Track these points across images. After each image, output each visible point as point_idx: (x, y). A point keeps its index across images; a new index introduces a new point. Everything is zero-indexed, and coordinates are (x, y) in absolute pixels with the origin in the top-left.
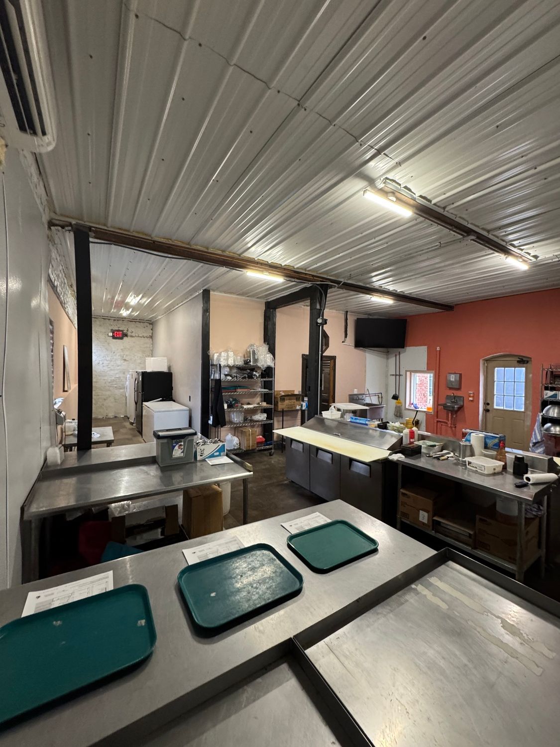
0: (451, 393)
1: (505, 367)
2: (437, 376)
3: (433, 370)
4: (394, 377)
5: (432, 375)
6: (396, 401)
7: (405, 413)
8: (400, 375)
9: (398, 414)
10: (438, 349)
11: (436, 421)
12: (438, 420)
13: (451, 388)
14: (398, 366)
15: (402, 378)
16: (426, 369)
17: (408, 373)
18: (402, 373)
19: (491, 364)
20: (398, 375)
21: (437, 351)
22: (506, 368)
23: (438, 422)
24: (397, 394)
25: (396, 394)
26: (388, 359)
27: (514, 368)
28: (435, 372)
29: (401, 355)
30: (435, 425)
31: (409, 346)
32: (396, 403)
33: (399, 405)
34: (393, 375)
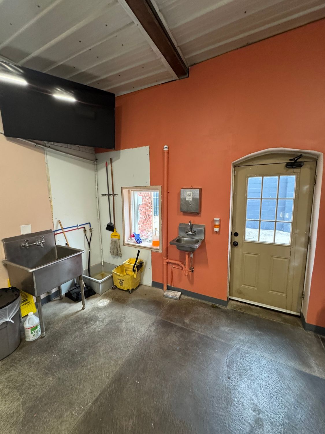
0: (186, 220)
1: (262, 175)
2: (165, 194)
3: (160, 185)
4: (107, 197)
5: (157, 192)
6: (112, 232)
7: (124, 249)
8: (114, 195)
9: (115, 252)
10: (166, 148)
11: (165, 263)
12: (168, 261)
13: (186, 213)
14: (110, 181)
15: (118, 199)
16: (149, 184)
17: (125, 191)
18: (117, 191)
19: (242, 172)
20: (111, 195)
21: (163, 152)
22: (264, 178)
23: (168, 263)
24: (113, 222)
25: (111, 223)
26: (96, 170)
27: (277, 177)
28: (163, 188)
29: (113, 164)
30: (165, 267)
31: (124, 148)
32: (112, 235)
33: (116, 239)
34: (106, 195)
